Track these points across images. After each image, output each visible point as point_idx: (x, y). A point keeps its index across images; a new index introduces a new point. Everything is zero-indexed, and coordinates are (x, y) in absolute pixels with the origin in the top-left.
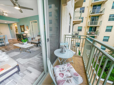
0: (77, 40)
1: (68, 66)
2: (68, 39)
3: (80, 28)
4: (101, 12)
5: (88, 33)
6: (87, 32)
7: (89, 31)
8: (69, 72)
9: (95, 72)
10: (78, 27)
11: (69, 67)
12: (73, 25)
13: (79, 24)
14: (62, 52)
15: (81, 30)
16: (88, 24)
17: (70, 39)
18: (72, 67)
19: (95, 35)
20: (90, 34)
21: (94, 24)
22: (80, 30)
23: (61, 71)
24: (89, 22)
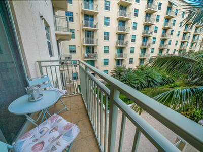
0: (70, 68)
1: (52, 122)
2: (53, 68)
3: (72, 48)
4: (95, 27)
5: (86, 55)
6: (84, 54)
7: (87, 52)
8: (56, 130)
9: (104, 106)
10: (69, 46)
11: (54, 122)
12: (58, 41)
13: (68, 40)
14: (32, 100)
15: (75, 51)
16: (83, 42)
17: (58, 68)
18: (62, 118)
19: (95, 59)
20: (88, 57)
21: (91, 43)
22: (73, 51)
23: (37, 140)
24: (83, 39)
